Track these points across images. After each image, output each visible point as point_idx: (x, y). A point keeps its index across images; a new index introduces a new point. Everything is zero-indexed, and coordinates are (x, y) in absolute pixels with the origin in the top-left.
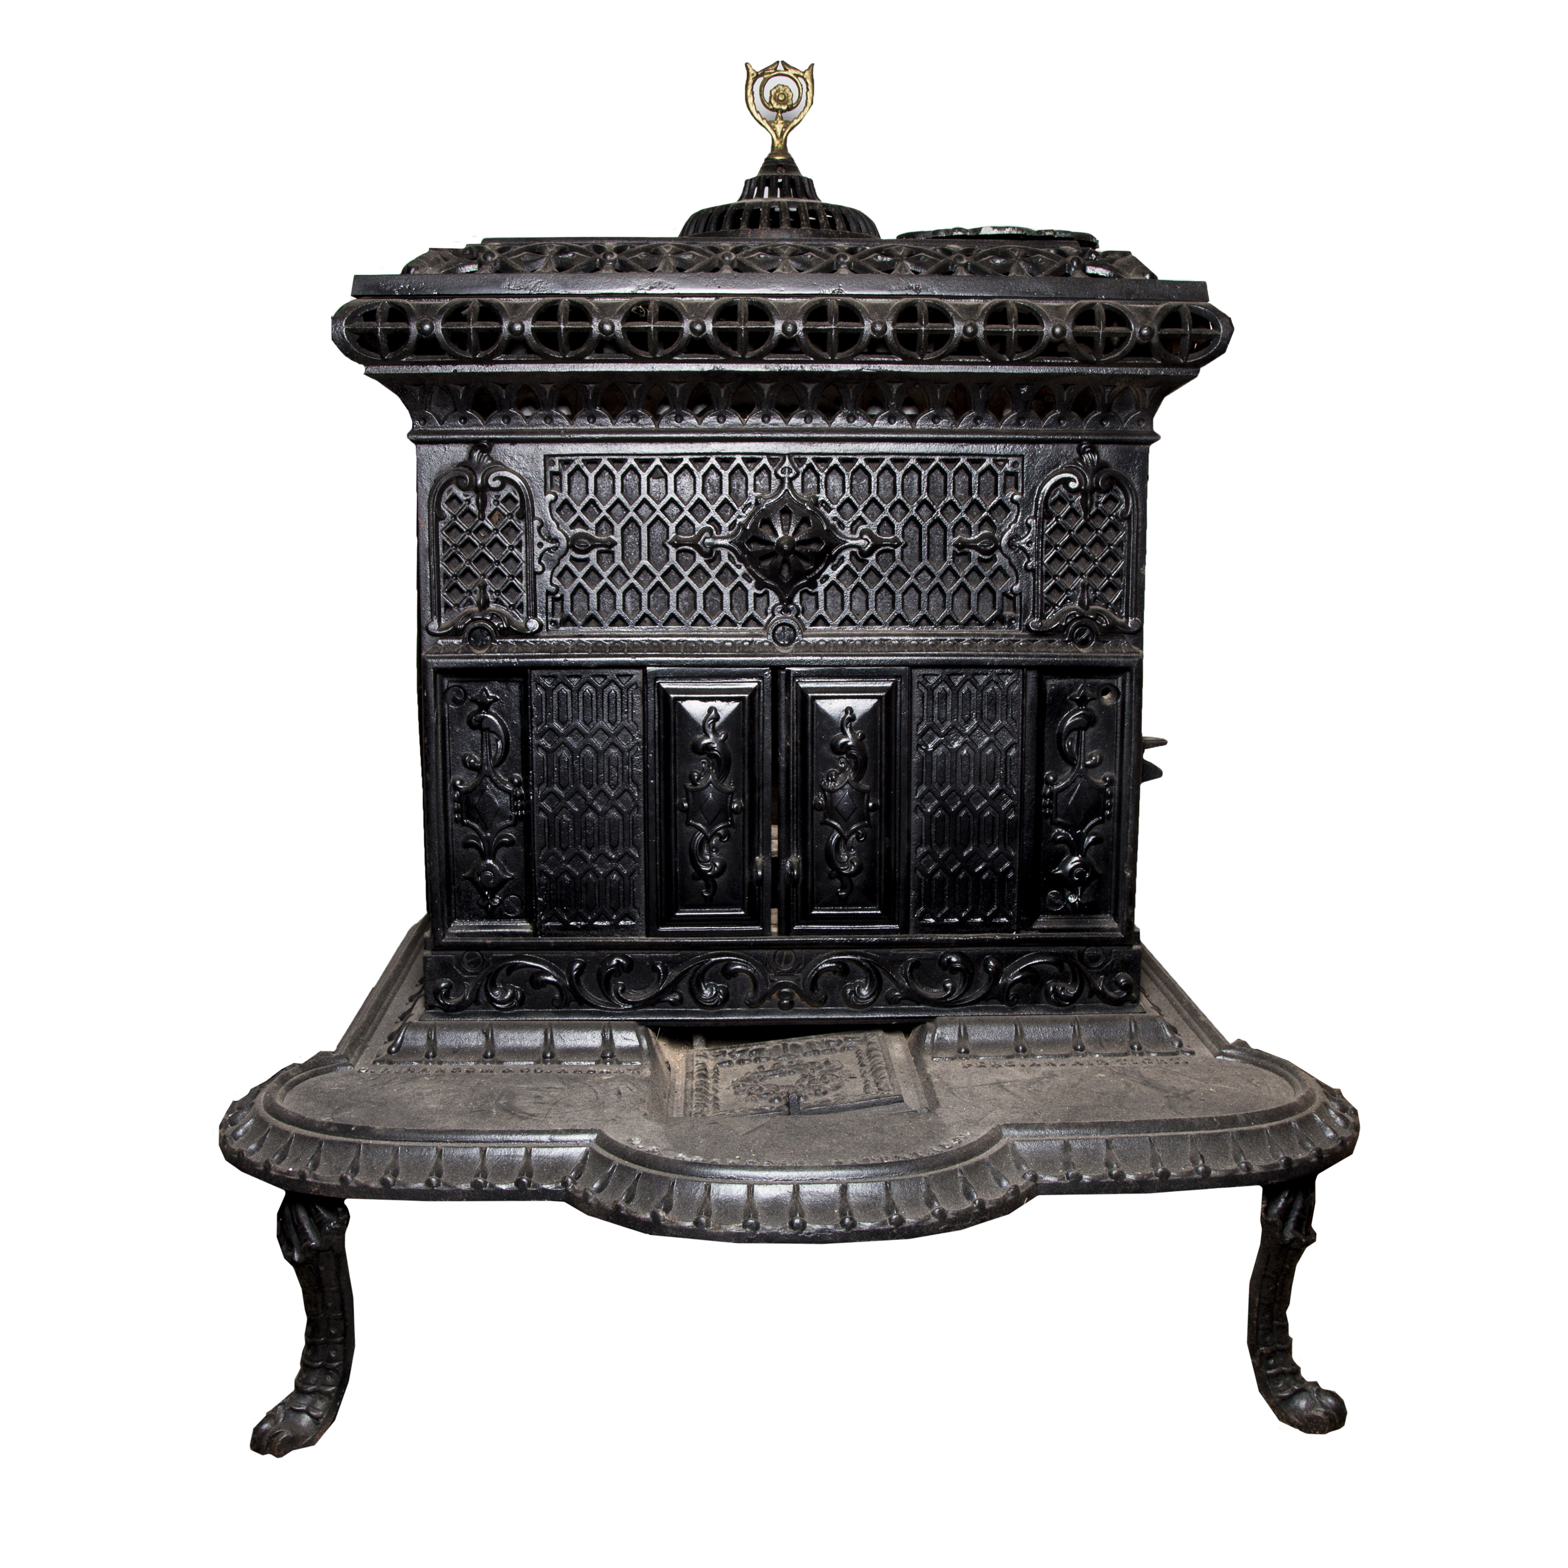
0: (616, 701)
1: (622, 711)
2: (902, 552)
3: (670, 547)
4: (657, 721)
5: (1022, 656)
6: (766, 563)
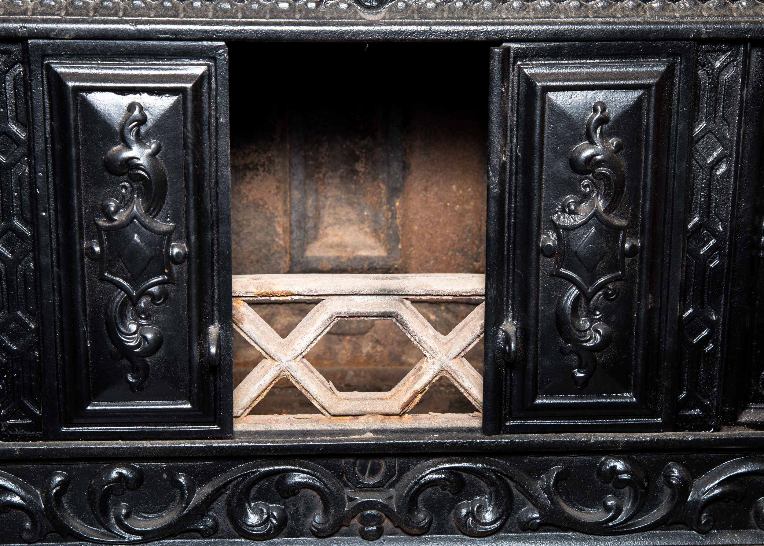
5: (746, 22)
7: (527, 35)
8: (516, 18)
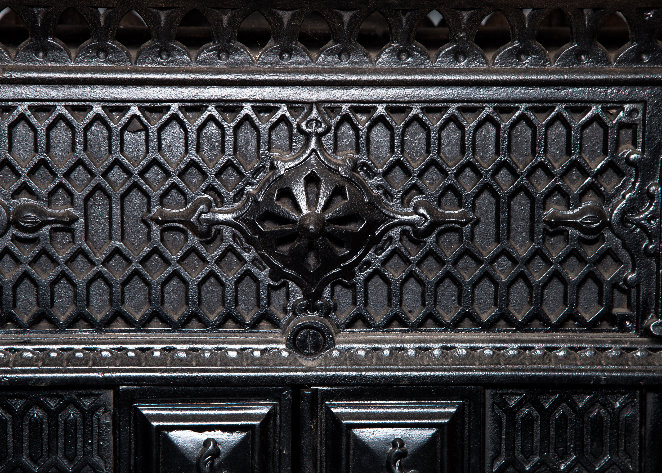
0: (76, 430)
1: (85, 442)
2: (472, 231)
3: (152, 224)
4: (132, 457)
5: (640, 371)
6: (285, 249)
7: (446, 380)
8: (436, 365)
